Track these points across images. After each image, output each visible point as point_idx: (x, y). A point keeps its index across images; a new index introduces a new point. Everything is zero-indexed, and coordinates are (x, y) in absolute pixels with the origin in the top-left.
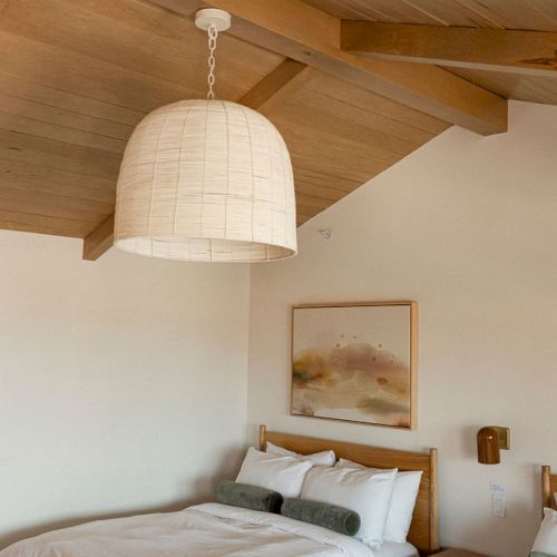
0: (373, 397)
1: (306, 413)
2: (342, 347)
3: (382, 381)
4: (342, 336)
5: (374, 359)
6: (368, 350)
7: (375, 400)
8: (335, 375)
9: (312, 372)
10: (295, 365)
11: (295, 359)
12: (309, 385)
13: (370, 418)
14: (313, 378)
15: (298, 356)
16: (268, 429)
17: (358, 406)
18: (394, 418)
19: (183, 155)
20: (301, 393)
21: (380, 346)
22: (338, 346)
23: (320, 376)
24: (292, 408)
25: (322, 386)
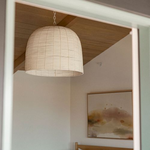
0: (119, 128)
1: (94, 136)
2: (107, 109)
3: (122, 122)
4: (107, 105)
5: (119, 113)
6: (117, 109)
7: (120, 129)
8: (104, 120)
9: (96, 119)
10: (88, 117)
11: (89, 115)
12: (95, 125)
13: (118, 137)
14: (96, 122)
15: (90, 113)
16: (79, 144)
17: (114, 132)
18: (127, 136)
19: (47, 44)
20: (91, 128)
21: (121, 108)
22: (105, 109)
23: (98, 121)
24: (88, 134)
25: (99, 125)
